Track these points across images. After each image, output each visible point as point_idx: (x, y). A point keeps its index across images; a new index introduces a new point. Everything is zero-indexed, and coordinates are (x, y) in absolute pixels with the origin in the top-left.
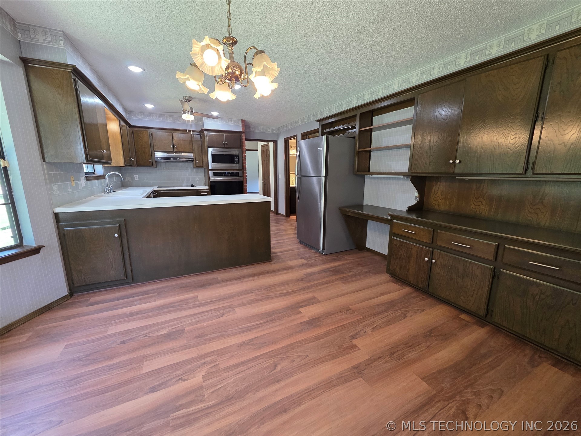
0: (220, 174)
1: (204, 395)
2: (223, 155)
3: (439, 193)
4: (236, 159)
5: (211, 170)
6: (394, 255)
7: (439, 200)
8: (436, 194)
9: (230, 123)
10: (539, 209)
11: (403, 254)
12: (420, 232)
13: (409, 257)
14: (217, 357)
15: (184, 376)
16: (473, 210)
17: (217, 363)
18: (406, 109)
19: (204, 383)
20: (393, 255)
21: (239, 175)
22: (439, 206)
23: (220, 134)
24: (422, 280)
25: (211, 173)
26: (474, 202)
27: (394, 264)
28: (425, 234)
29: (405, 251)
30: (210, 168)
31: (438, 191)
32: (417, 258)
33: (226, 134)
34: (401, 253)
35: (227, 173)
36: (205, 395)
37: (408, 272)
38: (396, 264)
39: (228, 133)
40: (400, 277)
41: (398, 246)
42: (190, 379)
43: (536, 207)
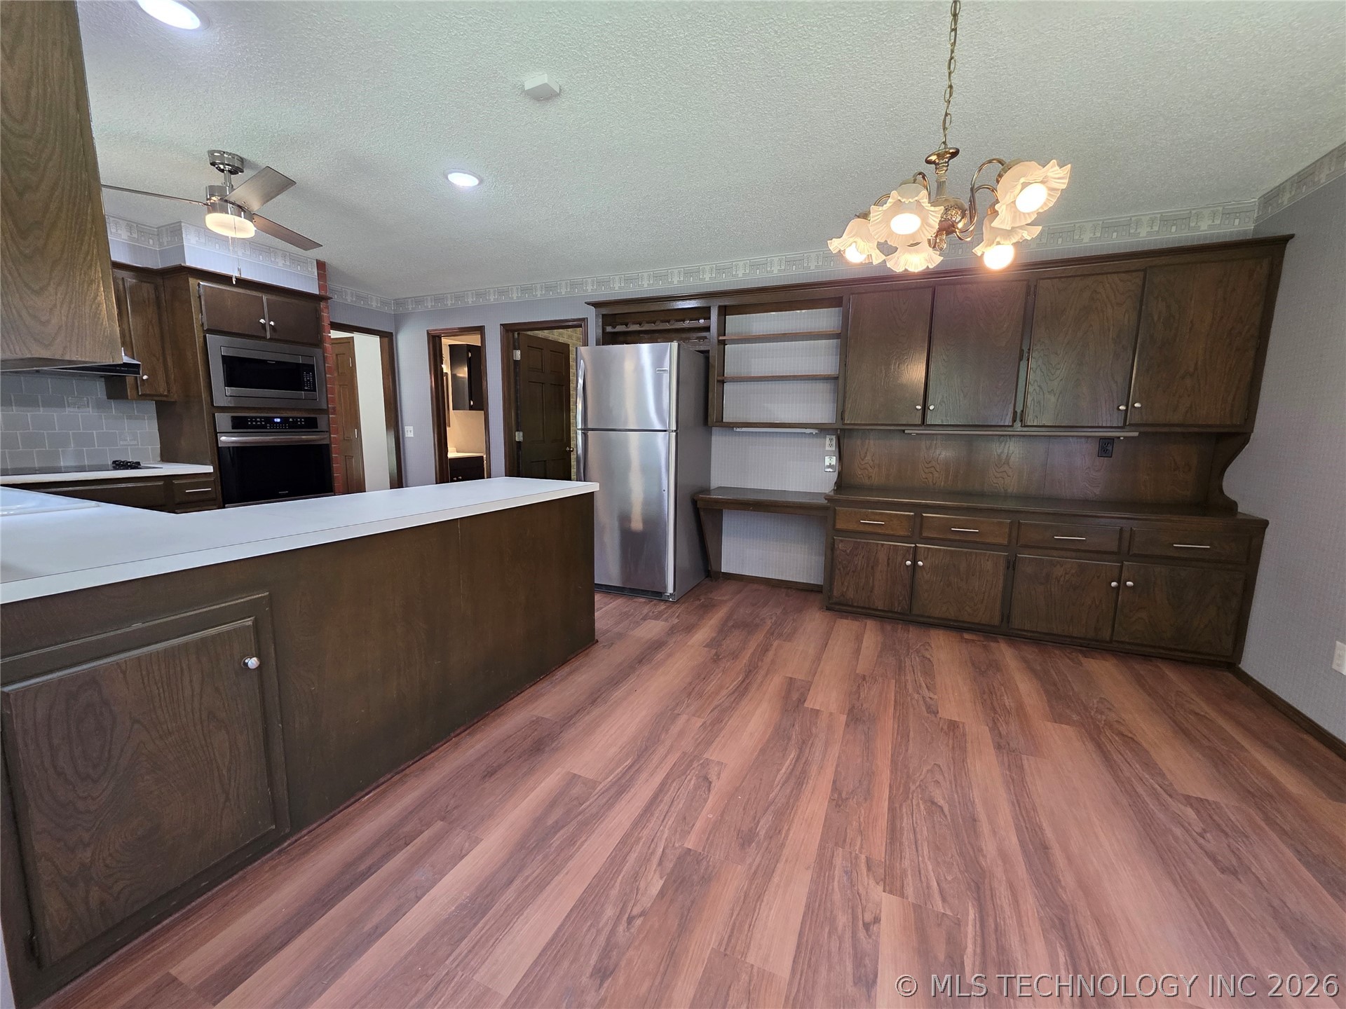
0: (256, 422)
1: (944, 913)
2: (264, 362)
3: (868, 458)
4: (307, 377)
5: (223, 409)
6: (842, 569)
7: (869, 468)
8: (863, 460)
9: (280, 264)
10: (1005, 471)
11: (860, 563)
12: (892, 521)
13: (872, 568)
14: (843, 848)
15: (860, 917)
16: (923, 480)
17: (863, 857)
18: (798, 311)
19: (907, 899)
20: (839, 569)
21: (317, 428)
22: (870, 477)
23: (248, 292)
24: (901, 599)
25: (223, 420)
26: (925, 469)
27: (842, 584)
28: (902, 522)
29: (863, 557)
30: (220, 400)
31: (866, 453)
32: (888, 564)
33: (270, 297)
34: (856, 562)
35: (279, 420)
36: (942, 911)
37: (871, 592)
38: (846, 584)
39: (276, 295)
40: (855, 604)
41: (848, 551)
42: (878, 912)
43: (1002, 469)
